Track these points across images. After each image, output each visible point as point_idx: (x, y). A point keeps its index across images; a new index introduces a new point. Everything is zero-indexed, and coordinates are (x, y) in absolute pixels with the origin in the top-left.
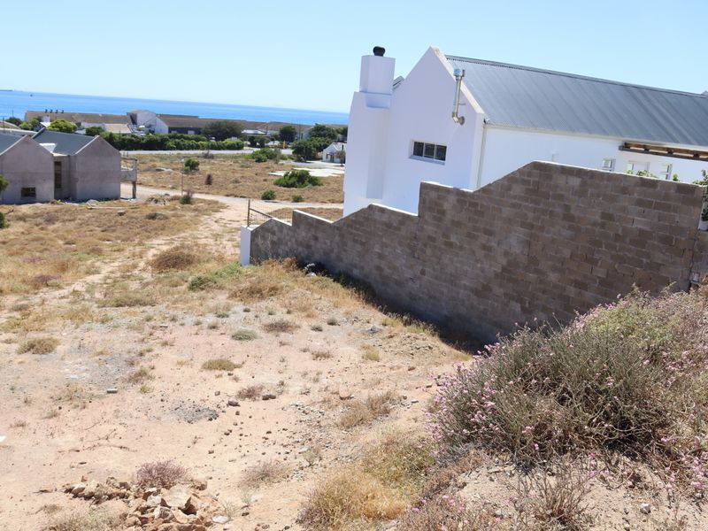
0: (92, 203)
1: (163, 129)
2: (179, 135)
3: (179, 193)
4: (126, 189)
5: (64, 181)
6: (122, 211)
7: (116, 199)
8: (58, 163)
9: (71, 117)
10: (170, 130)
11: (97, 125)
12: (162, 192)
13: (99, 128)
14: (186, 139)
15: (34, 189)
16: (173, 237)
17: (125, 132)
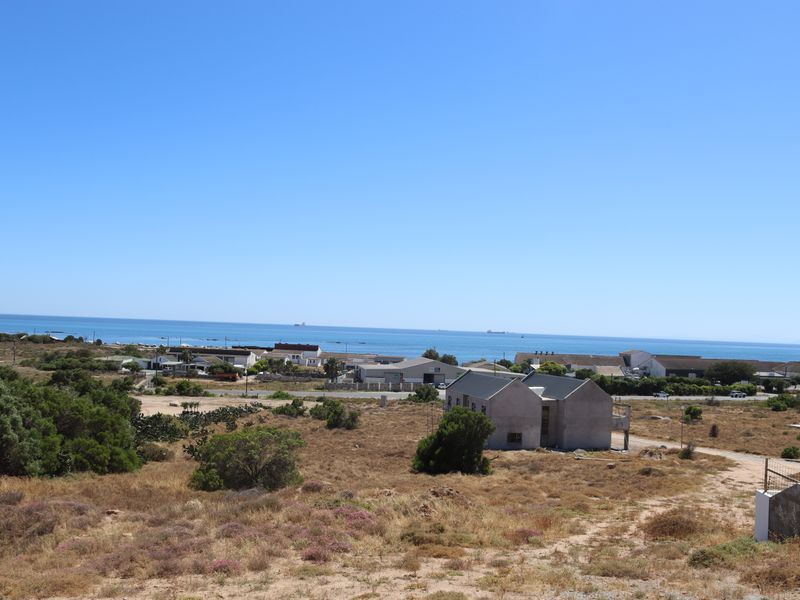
0: (580, 453)
1: (660, 371)
2: (678, 378)
3: (678, 446)
4: (617, 439)
5: (551, 428)
6: (612, 464)
7: (606, 450)
8: (546, 407)
9: (561, 358)
10: (668, 372)
11: (588, 368)
12: (658, 444)
13: (590, 371)
14: (686, 382)
15: (520, 435)
16: (671, 498)
17: (617, 375)
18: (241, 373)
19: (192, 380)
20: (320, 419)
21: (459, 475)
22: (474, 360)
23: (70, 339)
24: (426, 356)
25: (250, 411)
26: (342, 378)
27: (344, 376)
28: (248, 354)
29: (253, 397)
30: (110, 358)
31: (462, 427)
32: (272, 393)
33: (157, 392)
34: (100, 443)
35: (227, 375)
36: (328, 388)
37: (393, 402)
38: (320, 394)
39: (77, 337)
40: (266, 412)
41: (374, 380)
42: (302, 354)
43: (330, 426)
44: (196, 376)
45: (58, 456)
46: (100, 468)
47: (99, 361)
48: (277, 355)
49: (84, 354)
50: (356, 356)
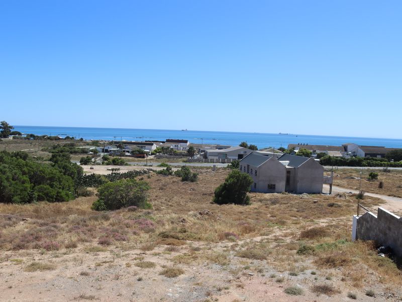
1: (362, 154)
2: (371, 158)
3: (357, 192)
4: (326, 187)
5: (291, 182)
6: (316, 201)
7: (319, 193)
8: (288, 171)
9: (311, 147)
10: (366, 155)
11: (324, 152)
12: (348, 191)
13: (324, 153)
14: (374, 160)
15: (274, 185)
16: (335, 219)
17: (338, 156)
18: (147, 154)
19: (122, 158)
20: (179, 177)
21: (233, 205)
22: (266, 148)
23: (68, 138)
24: (241, 146)
25: (145, 172)
26: (197, 156)
27: (199, 156)
28: (152, 144)
29: (150, 166)
30: (84, 147)
31: (236, 180)
32: (160, 164)
33: (103, 163)
34: (52, 188)
35: (140, 155)
36: (189, 161)
37: (220, 168)
38: (184, 164)
39: (71, 137)
40: (154, 173)
41: (212, 157)
42: (180, 145)
43: (183, 180)
44: (124, 155)
45: (28, 193)
46: (51, 199)
47: (78, 148)
48: (167, 145)
49: (72, 145)
50: (206, 145)
